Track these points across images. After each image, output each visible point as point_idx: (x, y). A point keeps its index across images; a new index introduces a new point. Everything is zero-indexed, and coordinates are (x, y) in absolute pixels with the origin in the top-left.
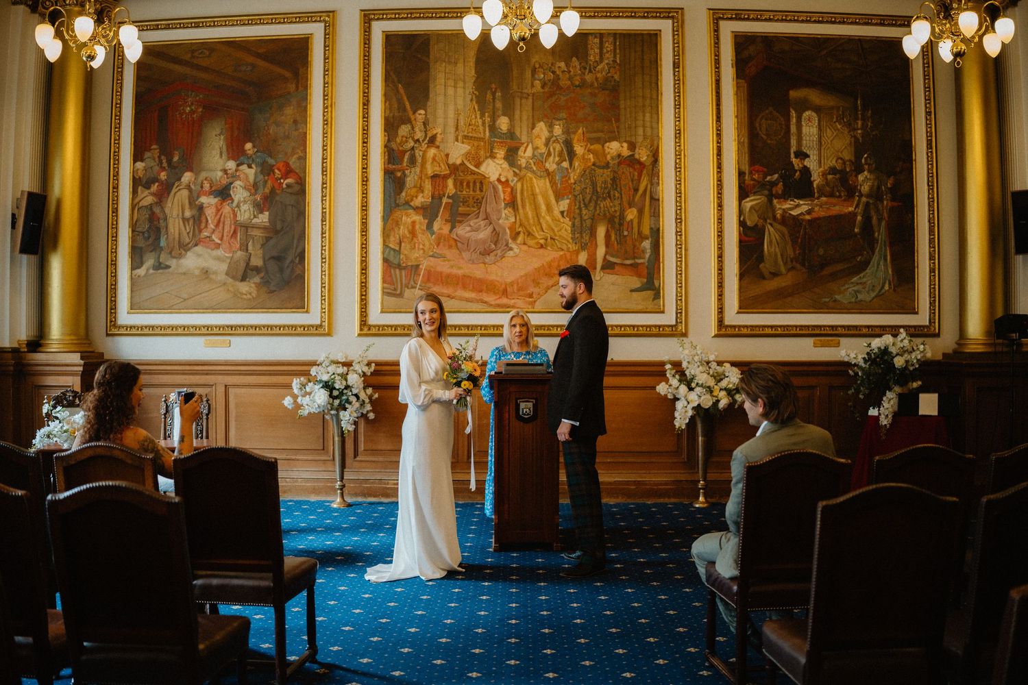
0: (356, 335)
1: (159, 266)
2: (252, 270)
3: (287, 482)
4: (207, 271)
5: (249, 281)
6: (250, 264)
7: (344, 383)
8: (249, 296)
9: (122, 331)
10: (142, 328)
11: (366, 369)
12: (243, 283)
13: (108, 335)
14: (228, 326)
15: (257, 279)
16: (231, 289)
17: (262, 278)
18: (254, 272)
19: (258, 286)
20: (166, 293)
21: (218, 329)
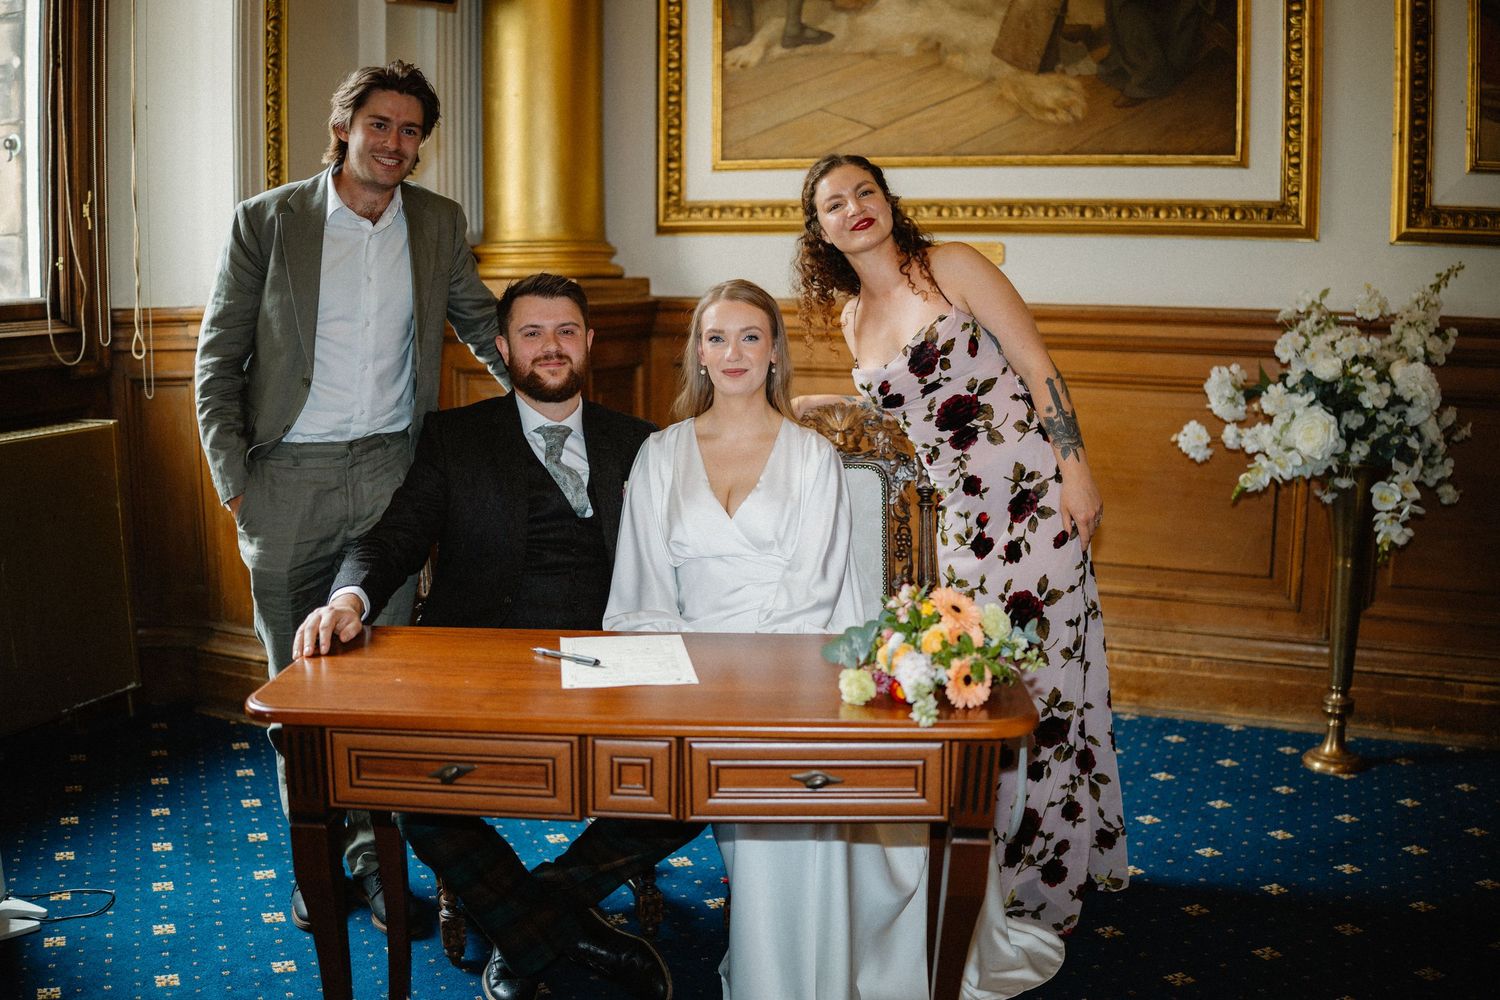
0: (1394, 237)
1: (800, 36)
2: (1073, 38)
3: (1155, 664)
4: (938, 45)
5: (1063, 72)
6: (1067, 22)
7: (1387, 390)
8: (1062, 116)
9: (698, 219)
10: (752, 210)
11: (1435, 344)
12: (1044, 79)
13: (661, 230)
14: (999, 205)
15: (1088, 66)
16: (1011, 96)
17: (1101, 62)
18: (1080, 43)
19: (1091, 85)
20: (821, 109)
21: (968, 213)
